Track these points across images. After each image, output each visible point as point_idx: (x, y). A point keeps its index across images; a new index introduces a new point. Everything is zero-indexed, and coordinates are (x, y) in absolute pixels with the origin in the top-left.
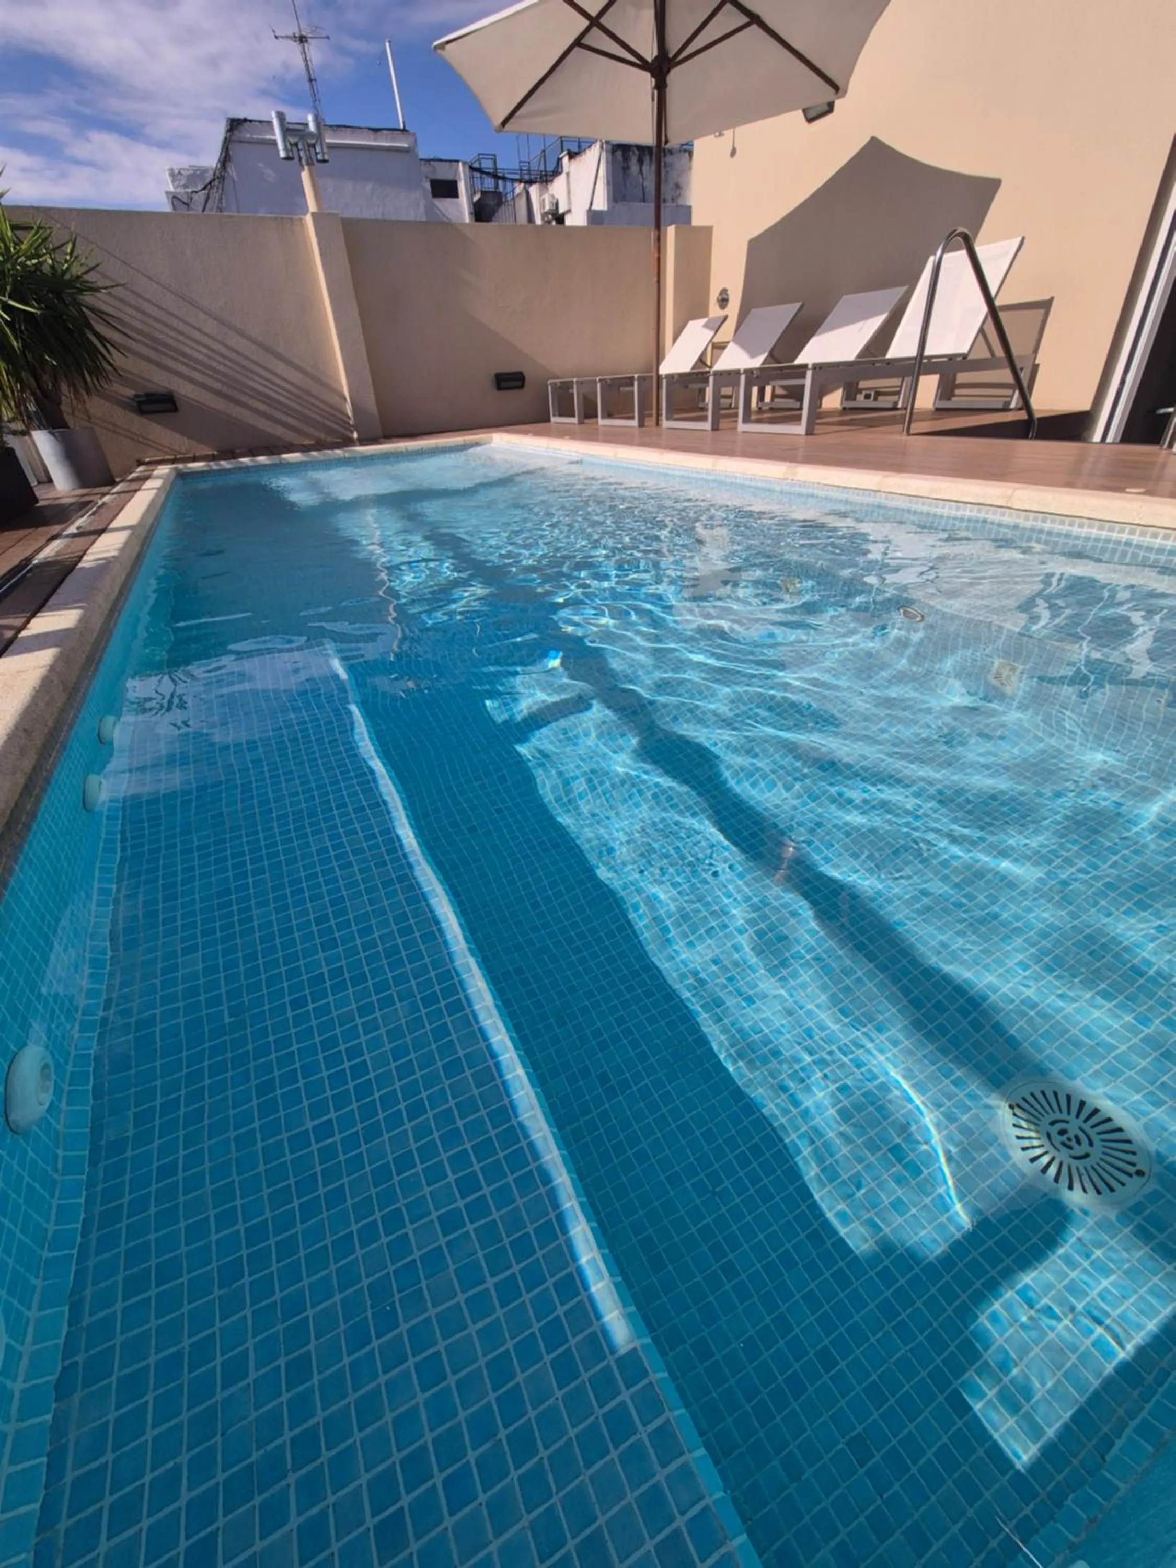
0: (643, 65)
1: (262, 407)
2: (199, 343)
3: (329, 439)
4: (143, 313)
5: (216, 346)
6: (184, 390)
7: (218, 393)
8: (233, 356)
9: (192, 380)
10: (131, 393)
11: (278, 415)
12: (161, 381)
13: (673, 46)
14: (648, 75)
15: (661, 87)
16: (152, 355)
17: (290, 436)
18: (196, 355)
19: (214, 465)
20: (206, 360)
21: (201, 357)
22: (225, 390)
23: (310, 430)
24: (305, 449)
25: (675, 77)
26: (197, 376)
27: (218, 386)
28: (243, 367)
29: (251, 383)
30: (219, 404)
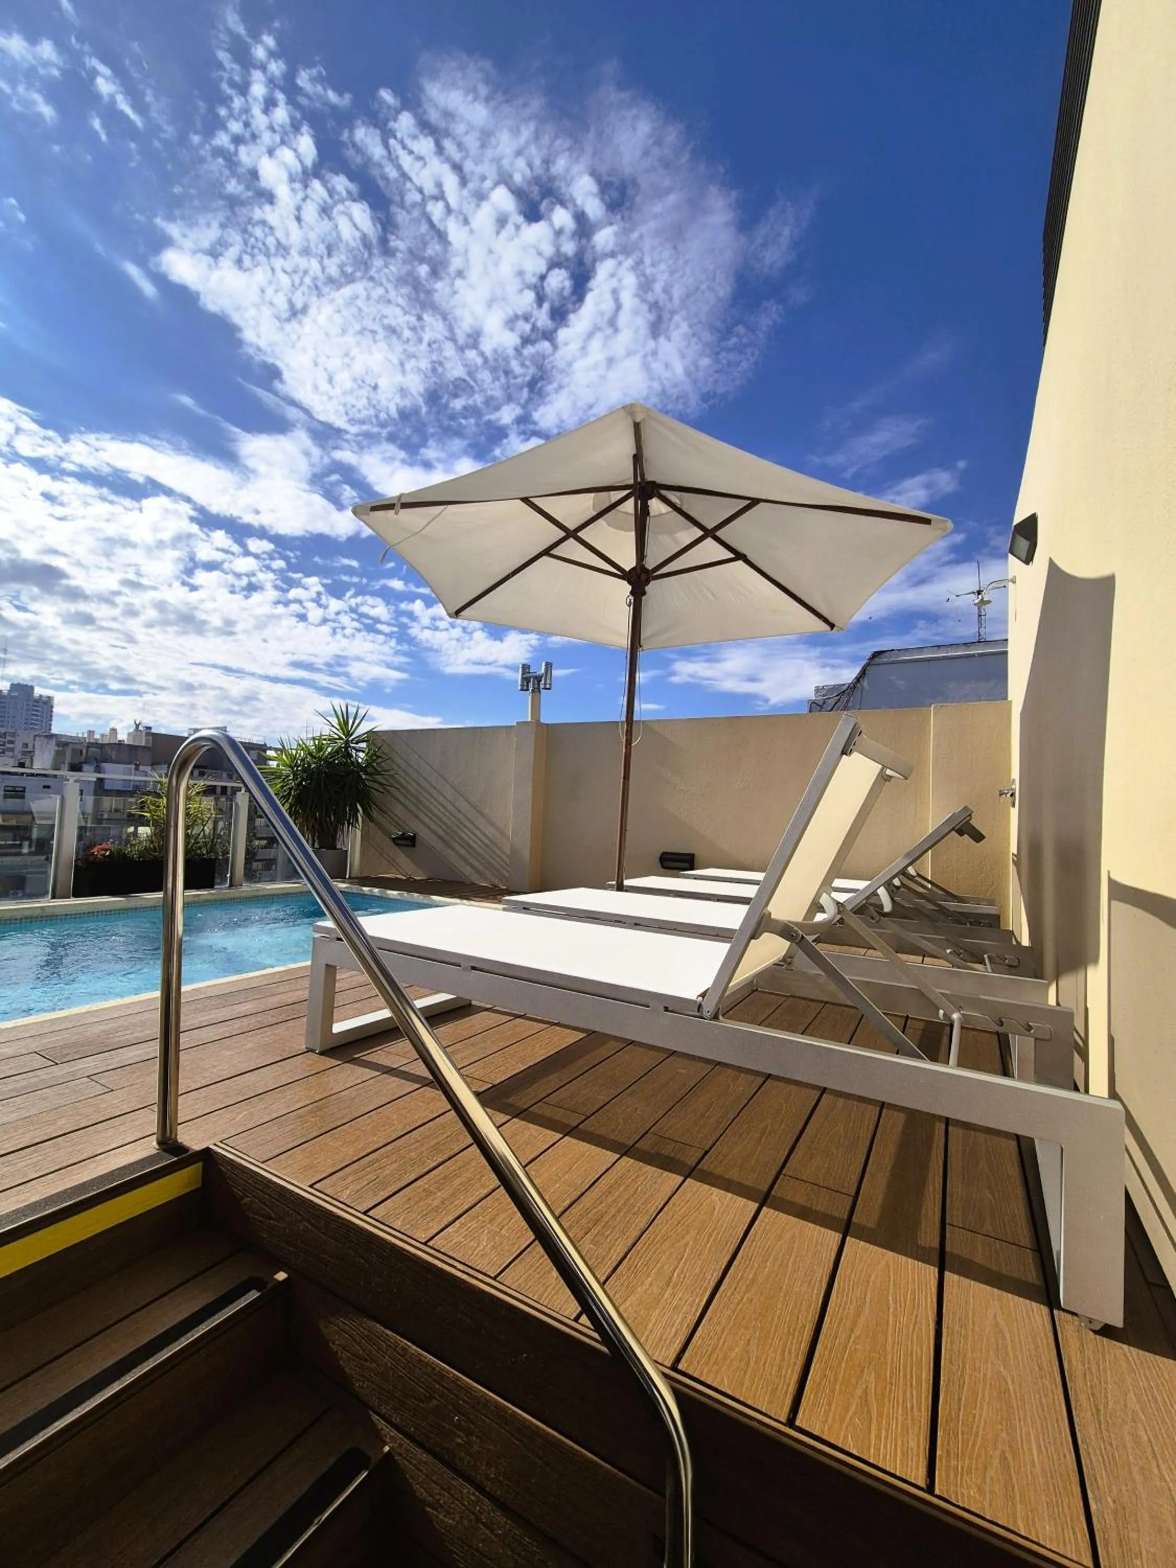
0: (625, 575)
1: (463, 852)
2: (441, 804)
4: (419, 785)
5: (450, 808)
6: (424, 834)
7: (440, 838)
8: (456, 813)
9: (429, 828)
11: (471, 859)
12: (413, 827)
13: (650, 564)
14: (625, 583)
15: (638, 593)
16: (413, 809)
18: (436, 811)
20: (441, 816)
21: (439, 813)
23: (488, 874)
25: (652, 588)
26: (433, 826)
28: (459, 820)
29: (462, 834)
30: (439, 846)
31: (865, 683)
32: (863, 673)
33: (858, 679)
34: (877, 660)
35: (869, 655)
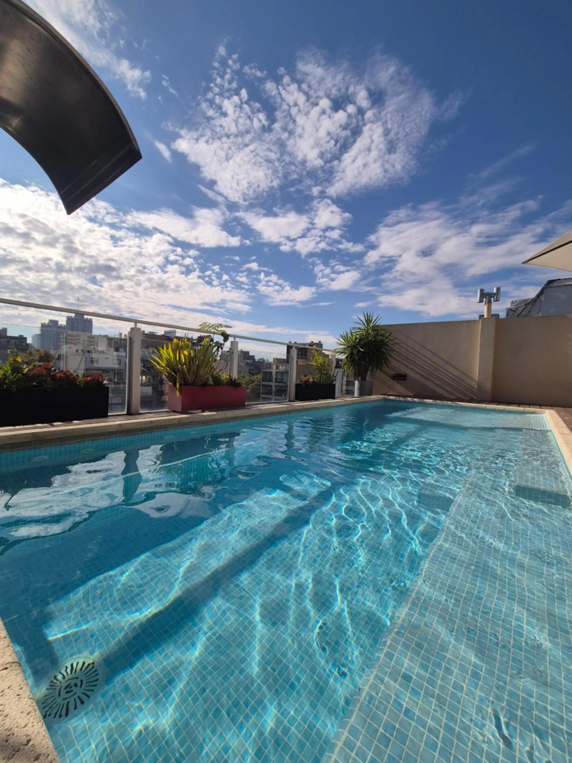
1: (438, 382)
2: (422, 360)
3: (464, 398)
5: (429, 361)
6: (411, 373)
8: (432, 364)
9: (414, 371)
10: (393, 373)
11: (444, 386)
12: (403, 370)
16: (404, 362)
17: (446, 394)
18: (419, 363)
19: (397, 398)
20: (423, 365)
21: (421, 364)
22: (426, 375)
23: (455, 393)
24: (451, 400)
26: (417, 370)
27: (423, 373)
28: (435, 367)
30: (422, 380)
31: (542, 298)
32: (541, 293)
33: (538, 296)
34: (551, 285)
35: (545, 282)
